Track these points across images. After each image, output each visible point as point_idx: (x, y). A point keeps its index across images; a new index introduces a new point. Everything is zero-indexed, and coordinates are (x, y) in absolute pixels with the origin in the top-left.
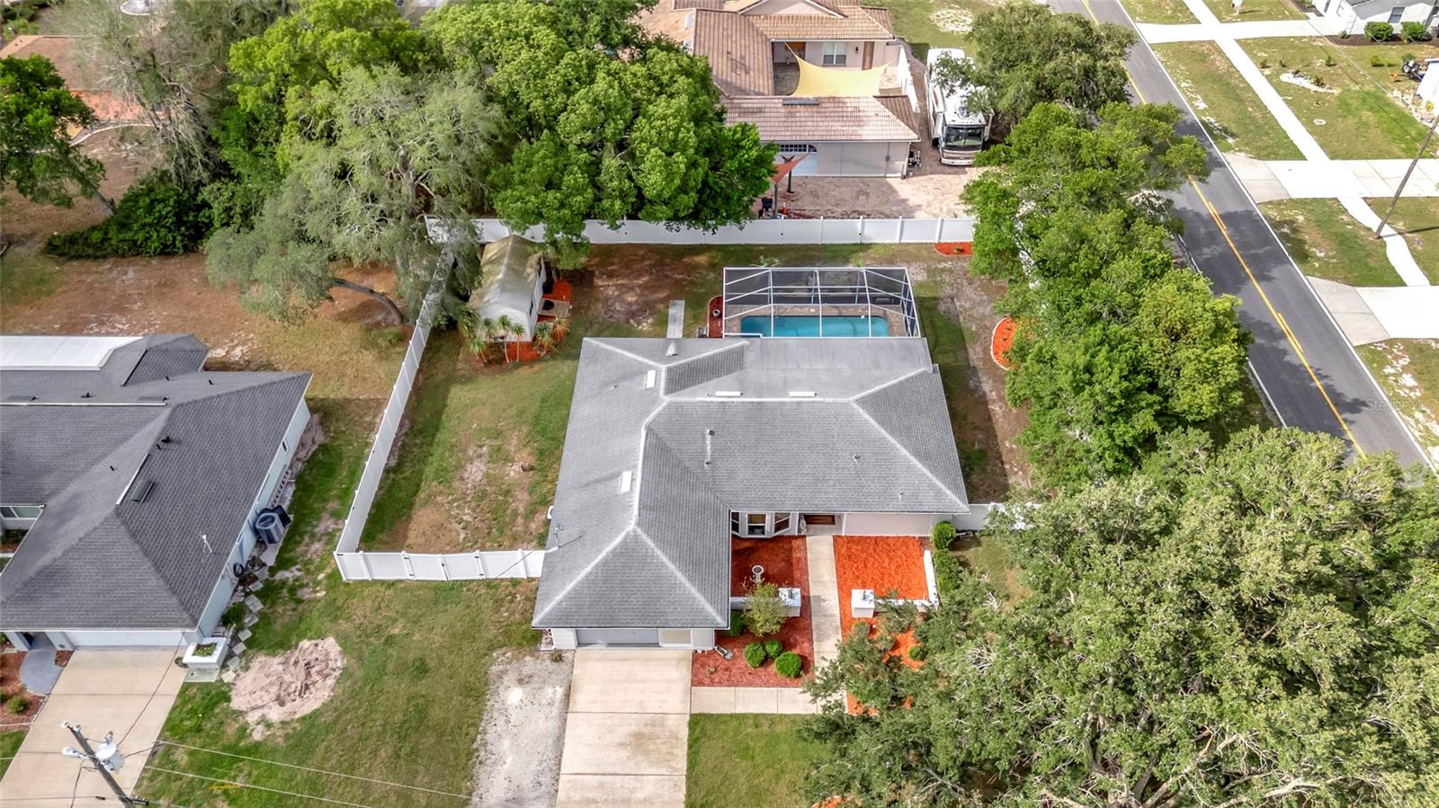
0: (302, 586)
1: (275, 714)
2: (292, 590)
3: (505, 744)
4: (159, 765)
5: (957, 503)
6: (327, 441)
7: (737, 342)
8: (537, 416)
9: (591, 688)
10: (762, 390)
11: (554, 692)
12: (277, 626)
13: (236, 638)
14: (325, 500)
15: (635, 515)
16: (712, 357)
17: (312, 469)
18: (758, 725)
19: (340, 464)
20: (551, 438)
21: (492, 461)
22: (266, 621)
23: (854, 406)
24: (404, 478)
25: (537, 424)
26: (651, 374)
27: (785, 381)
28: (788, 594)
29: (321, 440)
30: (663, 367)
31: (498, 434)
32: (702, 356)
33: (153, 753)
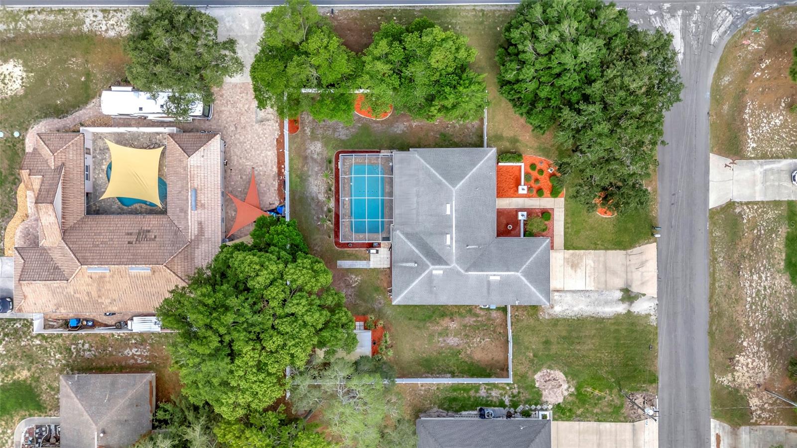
0: (512, 394)
1: (565, 386)
2: (514, 397)
3: (576, 309)
4: (582, 418)
5: (493, 152)
6: (436, 406)
7: (398, 235)
8: (420, 321)
9: (554, 284)
10: (442, 225)
11: (556, 296)
12: (530, 397)
13: (535, 410)
14: (470, 397)
15: (513, 273)
16: (417, 247)
17: (452, 408)
18: (568, 228)
19: (450, 397)
20: (434, 313)
21: (447, 335)
22: (528, 402)
23: (456, 188)
24: (458, 368)
25: (425, 320)
26: (434, 272)
27: (431, 215)
28: (522, 216)
29: (435, 409)
30: (432, 267)
31: (431, 336)
32: (417, 251)
33: (579, 421)
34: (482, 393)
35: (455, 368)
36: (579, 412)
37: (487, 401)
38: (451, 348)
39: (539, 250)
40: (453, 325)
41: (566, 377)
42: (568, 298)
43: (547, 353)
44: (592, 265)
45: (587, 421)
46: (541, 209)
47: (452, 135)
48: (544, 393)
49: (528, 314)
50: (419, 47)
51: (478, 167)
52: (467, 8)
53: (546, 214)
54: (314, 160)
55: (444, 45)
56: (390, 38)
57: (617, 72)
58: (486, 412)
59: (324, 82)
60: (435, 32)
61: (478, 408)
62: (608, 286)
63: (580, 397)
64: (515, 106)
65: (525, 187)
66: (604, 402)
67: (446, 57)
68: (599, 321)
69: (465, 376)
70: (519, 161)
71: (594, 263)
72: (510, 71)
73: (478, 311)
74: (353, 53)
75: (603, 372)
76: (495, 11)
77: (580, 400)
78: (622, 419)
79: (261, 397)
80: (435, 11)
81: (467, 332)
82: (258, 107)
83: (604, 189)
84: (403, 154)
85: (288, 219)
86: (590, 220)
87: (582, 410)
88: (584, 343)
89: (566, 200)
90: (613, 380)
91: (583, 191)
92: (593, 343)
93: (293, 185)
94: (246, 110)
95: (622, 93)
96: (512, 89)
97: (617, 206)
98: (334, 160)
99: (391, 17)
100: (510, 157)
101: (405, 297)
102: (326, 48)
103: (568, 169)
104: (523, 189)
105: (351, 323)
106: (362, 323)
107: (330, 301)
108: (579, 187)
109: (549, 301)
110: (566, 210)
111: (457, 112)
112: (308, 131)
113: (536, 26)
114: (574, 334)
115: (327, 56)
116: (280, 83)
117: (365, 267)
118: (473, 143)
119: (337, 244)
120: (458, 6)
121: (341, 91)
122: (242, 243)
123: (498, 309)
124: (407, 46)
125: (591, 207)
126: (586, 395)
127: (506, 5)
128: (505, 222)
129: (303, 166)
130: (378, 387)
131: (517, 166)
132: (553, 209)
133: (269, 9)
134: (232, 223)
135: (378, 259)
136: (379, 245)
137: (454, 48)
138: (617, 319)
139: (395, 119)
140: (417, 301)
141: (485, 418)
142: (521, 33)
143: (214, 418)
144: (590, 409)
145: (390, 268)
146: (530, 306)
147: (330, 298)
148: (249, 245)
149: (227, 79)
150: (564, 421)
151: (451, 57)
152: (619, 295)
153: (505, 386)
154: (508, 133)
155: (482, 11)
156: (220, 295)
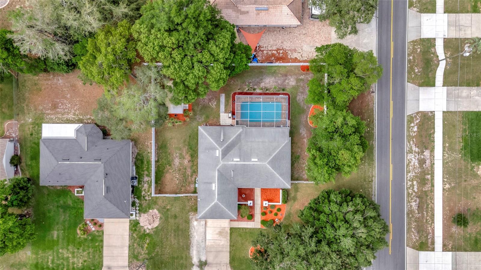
0: (146, 196)
1: (150, 227)
2: (144, 197)
3: (195, 234)
4: (131, 237)
5: (288, 186)
6: (138, 152)
7: (239, 130)
8: (189, 142)
9: (210, 222)
10: (245, 156)
11: (203, 222)
12: (143, 206)
13: (136, 209)
14: (143, 171)
15: (217, 197)
16: (233, 141)
17: (137, 161)
18: (243, 230)
19: (144, 160)
20: (193, 151)
21: (180, 158)
22: (141, 205)
23: (267, 165)
24: (160, 164)
25: (189, 145)
26: (217, 151)
27: (251, 150)
28: (250, 203)
29: (137, 151)
30: (220, 150)
31: (180, 149)
32: (230, 141)
33: (129, 235)
34: (146, 179)
35: (161, 163)
36: (135, 235)
37: (141, 181)
38: (173, 160)
39: (230, 213)
40: (186, 162)
41: (155, 228)
42: (202, 230)
43: (169, 216)
44: (221, 244)
45: (129, 240)
46: (254, 214)
47: (298, 162)
48: (146, 215)
49: (193, 206)
50: (351, 143)
51: (280, 177)
52: (374, 172)
53: (251, 217)
54: (284, 81)
55: (352, 159)
56: (357, 127)
57: (335, 260)
58: (135, 181)
59: (331, 87)
60: (360, 153)
61: (137, 176)
62: (209, 253)
63: (143, 236)
64: (315, 200)
65: (267, 205)
66: (140, 250)
67: (345, 160)
68: (187, 247)
69: (156, 169)
70: (283, 202)
71: (222, 245)
72: (336, 197)
73: (194, 177)
74: (348, 104)
75: (158, 249)
76: (372, 188)
77: (141, 236)
78: (130, 260)
79: (144, 48)
80: (372, 153)
81: (182, 170)
82: (317, 47)
83: (266, 251)
84: (288, 133)
85: (250, 64)
86: (247, 243)
87: (136, 236)
88: (175, 239)
89: (259, 228)
90: (153, 255)
91: (265, 239)
92: (175, 244)
93: (270, 68)
94: (315, 40)
95: (322, 262)
96: (325, 198)
97: (256, 258)
98: (284, 92)
99: (369, 127)
100: (285, 196)
101: (203, 134)
102: (352, 88)
103: (278, 231)
104: (266, 204)
105: (188, 101)
106: (187, 108)
107: (201, 89)
108: (267, 236)
109: (200, 218)
110: (254, 229)
111: (312, 166)
112: (302, 77)
113: (363, 213)
114: (180, 233)
115: (347, 89)
116: (331, 61)
117: (221, 110)
118: (294, 175)
119: (235, 94)
120: (375, 167)
121: (326, 97)
122: (236, 37)
123: (195, 188)
124: (352, 136)
125: (255, 243)
126: (144, 239)
127: (375, 195)
128: (246, 193)
129: (281, 74)
130: (150, 117)
131: (280, 201)
132: (254, 221)
133: (375, 55)
134: (248, 31)
135: (225, 118)
136: (234, 119)
137: (350, 164)
138: (189, 258)
139: (308, 129)
140: (200, 141)
141: (131, 180)
142: (359, 204)
143: (132, 20)
144: (136, 241)
145: (220, 125)
146: (197, 207)
147: (202, 89)
148: (234, 42)
149: (334, 29)
150: (130, 226)
151: (345, 162)
152: (203, 259)
153: (150, 192)
154: (299, 195)
155: (372, 181)
156: (205, 24)
